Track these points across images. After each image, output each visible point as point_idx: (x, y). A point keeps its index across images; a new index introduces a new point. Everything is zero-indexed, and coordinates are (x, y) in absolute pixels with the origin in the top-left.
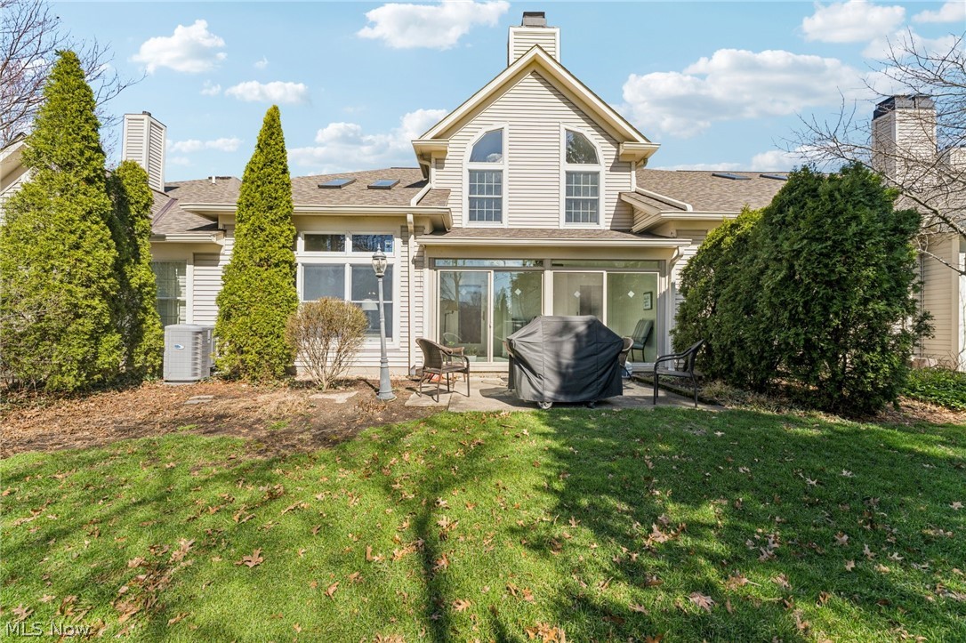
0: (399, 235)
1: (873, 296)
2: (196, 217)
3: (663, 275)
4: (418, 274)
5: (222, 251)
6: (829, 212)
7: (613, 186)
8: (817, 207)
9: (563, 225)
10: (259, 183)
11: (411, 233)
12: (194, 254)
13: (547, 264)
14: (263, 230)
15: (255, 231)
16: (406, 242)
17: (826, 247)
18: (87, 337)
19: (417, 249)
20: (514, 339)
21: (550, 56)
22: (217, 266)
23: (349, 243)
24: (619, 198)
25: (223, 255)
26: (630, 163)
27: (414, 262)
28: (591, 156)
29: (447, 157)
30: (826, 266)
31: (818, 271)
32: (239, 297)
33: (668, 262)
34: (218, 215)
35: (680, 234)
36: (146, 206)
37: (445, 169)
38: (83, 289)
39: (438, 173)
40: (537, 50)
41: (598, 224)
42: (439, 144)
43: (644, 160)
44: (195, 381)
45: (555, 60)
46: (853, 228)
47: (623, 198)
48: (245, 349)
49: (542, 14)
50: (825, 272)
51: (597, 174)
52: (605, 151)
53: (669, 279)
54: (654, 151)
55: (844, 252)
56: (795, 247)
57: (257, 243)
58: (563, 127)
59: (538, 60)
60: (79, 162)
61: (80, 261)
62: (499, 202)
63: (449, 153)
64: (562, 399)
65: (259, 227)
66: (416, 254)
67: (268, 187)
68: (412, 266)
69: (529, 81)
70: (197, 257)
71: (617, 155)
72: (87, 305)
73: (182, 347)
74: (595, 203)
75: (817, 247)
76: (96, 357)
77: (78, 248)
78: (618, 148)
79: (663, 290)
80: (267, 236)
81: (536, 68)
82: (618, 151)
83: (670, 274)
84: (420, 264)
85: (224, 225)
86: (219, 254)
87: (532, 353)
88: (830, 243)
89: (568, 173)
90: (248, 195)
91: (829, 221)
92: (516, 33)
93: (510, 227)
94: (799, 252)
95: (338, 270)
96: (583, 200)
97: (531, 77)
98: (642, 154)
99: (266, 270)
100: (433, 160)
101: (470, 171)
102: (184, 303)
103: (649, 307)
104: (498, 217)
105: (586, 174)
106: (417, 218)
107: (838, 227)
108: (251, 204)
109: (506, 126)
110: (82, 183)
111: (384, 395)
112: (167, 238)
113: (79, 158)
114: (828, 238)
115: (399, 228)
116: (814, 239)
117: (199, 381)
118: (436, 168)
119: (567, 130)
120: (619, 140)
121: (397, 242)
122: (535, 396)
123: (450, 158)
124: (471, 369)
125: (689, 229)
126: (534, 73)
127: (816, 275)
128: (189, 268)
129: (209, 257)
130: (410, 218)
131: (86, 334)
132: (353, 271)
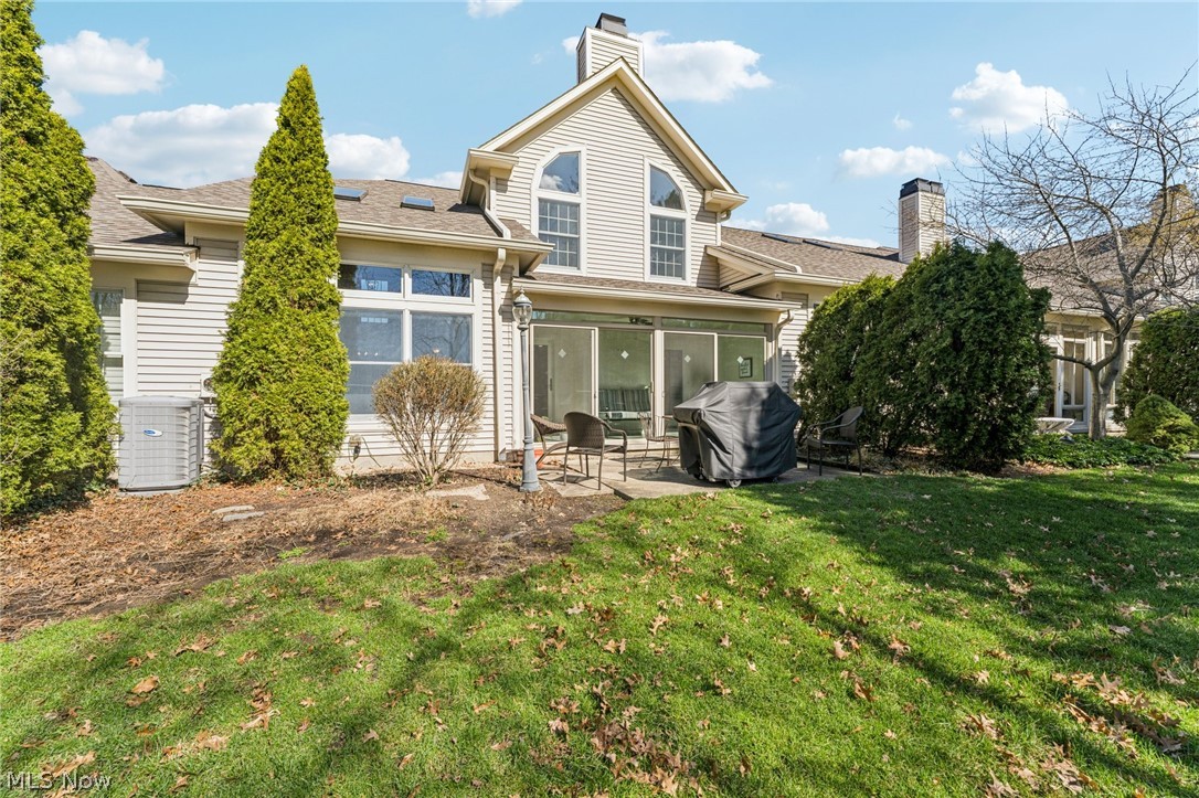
0: (480, 276)
1: (1026, 363)
2: (140, 221)
3: (770, 340)
4: (506, 329)
5: (193, 280)
6: (990, 285)
7: (699, 238)
8: (978, 280)
9: (649, 278)
10: (292, 180)
11: (497, 274)
12: (138, 282)
13: (657, 323)
14: (301, 253)
15: (291, 254)
16: (489, 285)
17: (992, 317)
18: (38, 417)
19: (503, 295)
20: (701, 407)
21: (632, 69)
22: (184, 303)
23: (407, 281)
24: (705, 252)
25: (196, 286)
26: (716, 213)
27: (502, 312)
28: (674, 201)
29: (511, 178)
30: (990, 335)
31: (984, 339)
32: (274, 352)
33: (775, 326)
34: (184, 222)
35: (786, 296)
36: (86, 195)
37: (508, 193)
38: (29, 331)
39: (499, 198)
40: (620, 64)
41: (684, 279)
42: (503, 160)
43: (728, 212)
44: (182, 487)
45: (637, 75)
46: (1013, 302)
47: (710, 252)
48: (283, 432)
49: (622, 21)
50: (989, 340)
51: (683, 221)
52: (691, 197)
53: (776, 344)
54: (741, 203)
55: (1005, 323)
56: (962, 315)
57: (293, 272)
58: (647, 161)
59: (621, 76)
60: (17, 102)
61: (29, 281)
62: (575, 243)
63: (513, 173)
64: (750, 474)
65: (297, 247)
66: (502, 302)
67: (304, 189)
68: (499, 318)
69: (608, 98)
70: (143, 287)
71: (703, 203)
72: (39, 361)
73: (158, 433)
74: (680, 255)
75: (984, 317)
76: (44, 452)
77: (21, 257)
78: (704, 195)
79: (770, 356)
80: (308, 263)
81: (617, 86)
82: (703, 199)
83: (776, 339)
84: (509, 315)
85: (197, 239)
86: (187, 285)
87: (722, 425)
88: (994, 313)
89: (653, 217)
90: (275, 197)
91: (993, 293)
92: (594, 37)
93: (589, 275)
94: (965, 321)
95: (395, 317)
96: (668, 250)
97: (611, 94)
98: (724, 204)
99: (308, 313)
100: (492, 180)
101: (540, 200)
102: (118, 362)
103: (749, 374)
104: (574, 261)
105: (672, 220)
106: (510, 254)
107: (1001, 299)
108: (280, 211)
109: (583, 149)
110: (19, 140)
111: (532, 485)
112: (96, 251)
113: (17, 94)
114: (993, 309)
115: (480, 265)
116: (977, 310)
117: (190, 486)
118: (497, 190)
119: (652, 166)
120: (705, 186)
121: (477, 285)
122: (723, 473)
123: (515, 179)
124: (628, 448)
125: (797, 292)
126: (615, 90)
127: (981, 342)
128: (129, 306)
129: (172, 289)
130: (502, 253)
131: (36, 411)
132: (414, 321)
